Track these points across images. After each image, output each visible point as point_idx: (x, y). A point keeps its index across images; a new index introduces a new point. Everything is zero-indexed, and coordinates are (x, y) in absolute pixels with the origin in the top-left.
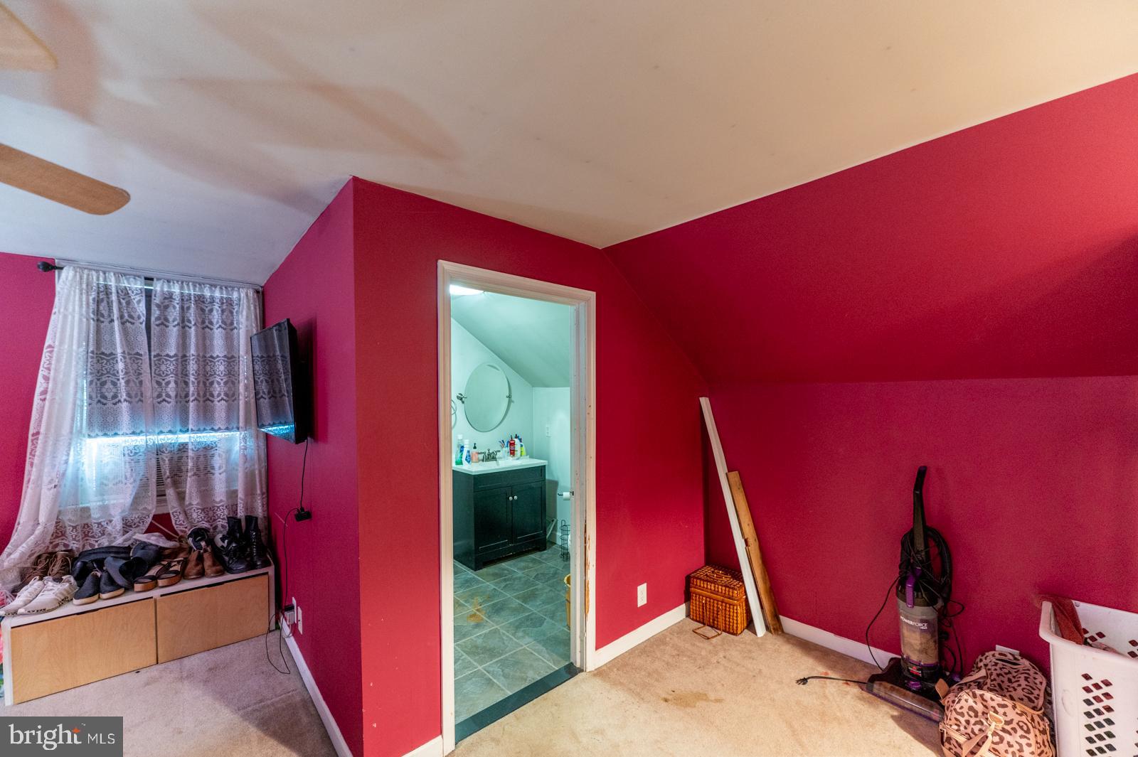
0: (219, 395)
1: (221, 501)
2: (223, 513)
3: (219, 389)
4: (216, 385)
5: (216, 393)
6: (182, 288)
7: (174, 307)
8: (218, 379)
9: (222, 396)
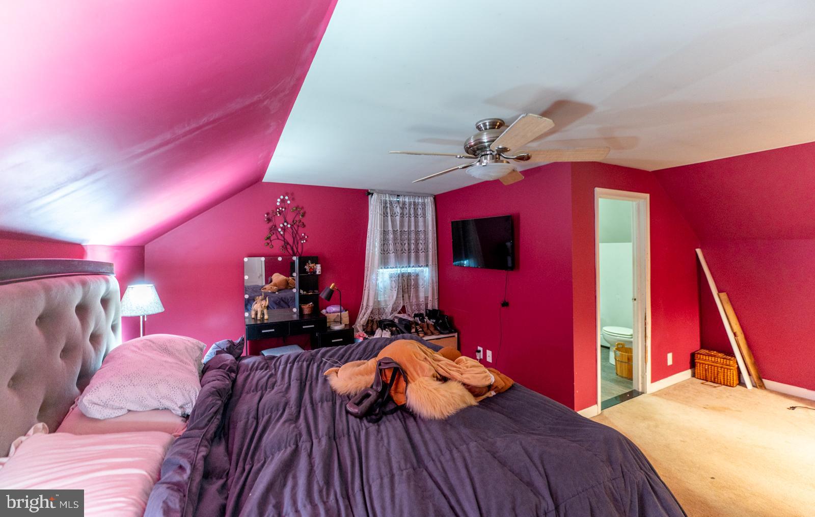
0: (422, 249)
1: (423, 301)
2: (423, 307)
3: (421, 247)
4: (420, 245)
5: (420, 249)
6: (409, 199)
7: (406, 208)
8: (421, 242)
9: (423, 250)
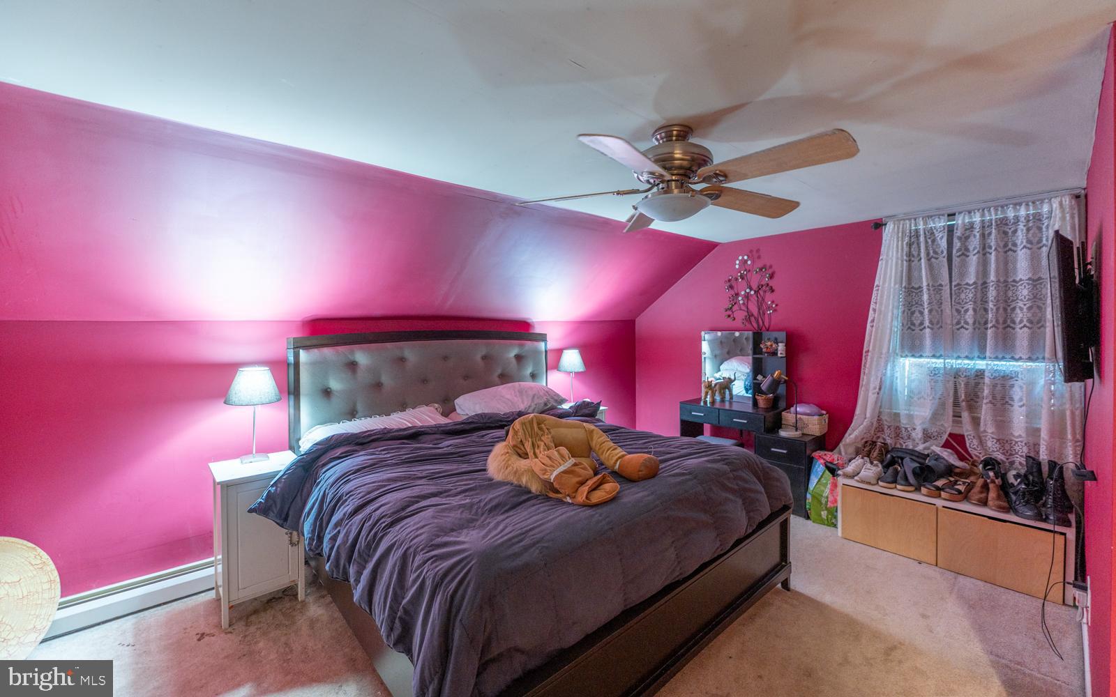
0: (1021, 321)
1: (1020, 436)
2: (1021, 451)
3: (1021, 315)
4: (1018, 311)
5: (1018, 320)
6: (983, 215)
7: (975, 236)
8: (1020, 304)
9: (1025, 322)
